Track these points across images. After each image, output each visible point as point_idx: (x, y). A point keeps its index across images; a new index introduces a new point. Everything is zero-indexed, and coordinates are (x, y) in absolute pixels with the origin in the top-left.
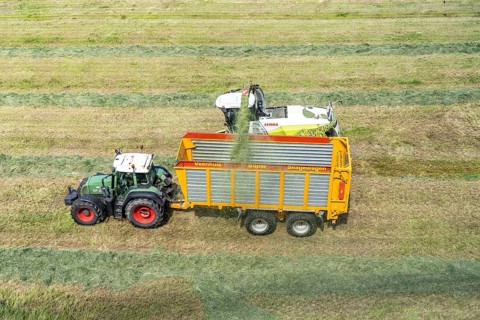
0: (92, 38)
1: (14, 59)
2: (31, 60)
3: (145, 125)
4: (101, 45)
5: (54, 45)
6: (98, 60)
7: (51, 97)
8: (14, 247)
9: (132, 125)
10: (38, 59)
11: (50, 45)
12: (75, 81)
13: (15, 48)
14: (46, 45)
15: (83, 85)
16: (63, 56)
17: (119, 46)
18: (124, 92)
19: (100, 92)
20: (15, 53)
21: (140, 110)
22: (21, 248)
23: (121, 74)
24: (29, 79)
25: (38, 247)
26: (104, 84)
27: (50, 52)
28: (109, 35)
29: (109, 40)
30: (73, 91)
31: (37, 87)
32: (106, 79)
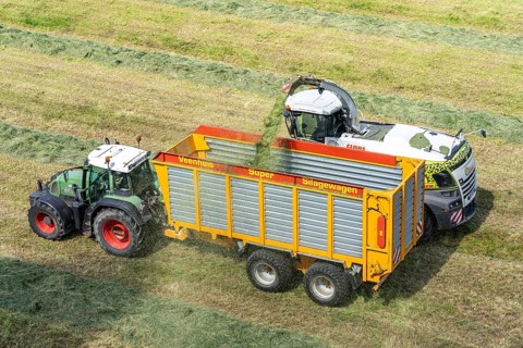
0: (455, 14)
1: (327, 31)
2: (353, 36)
3: (513, 173)
4: (468, 29)
5: (393, 18)
6: (459, 51)
7: (370, 100)
8: (264, 323)
9: (492, 169)
10: (363, 36)
11: (388, 16)
12: (413, 80)
13: (332, 13)
14: (381, 16)
15: (426, 89)
16: (404, 36)
17: (497, 33)
18: (490, 111)
19: (449, 104)
20: (331, 21)
21: (509, 147)
22: (275, 328)
23: (491, 80)
24: (343, 66)
25: (301, 333)
26: (460, 92)
27: (385, 29)
28: (484, 13)
29: (483, 22)
30: (407, 96)
31: (353, 80)
32: (465, 84)
